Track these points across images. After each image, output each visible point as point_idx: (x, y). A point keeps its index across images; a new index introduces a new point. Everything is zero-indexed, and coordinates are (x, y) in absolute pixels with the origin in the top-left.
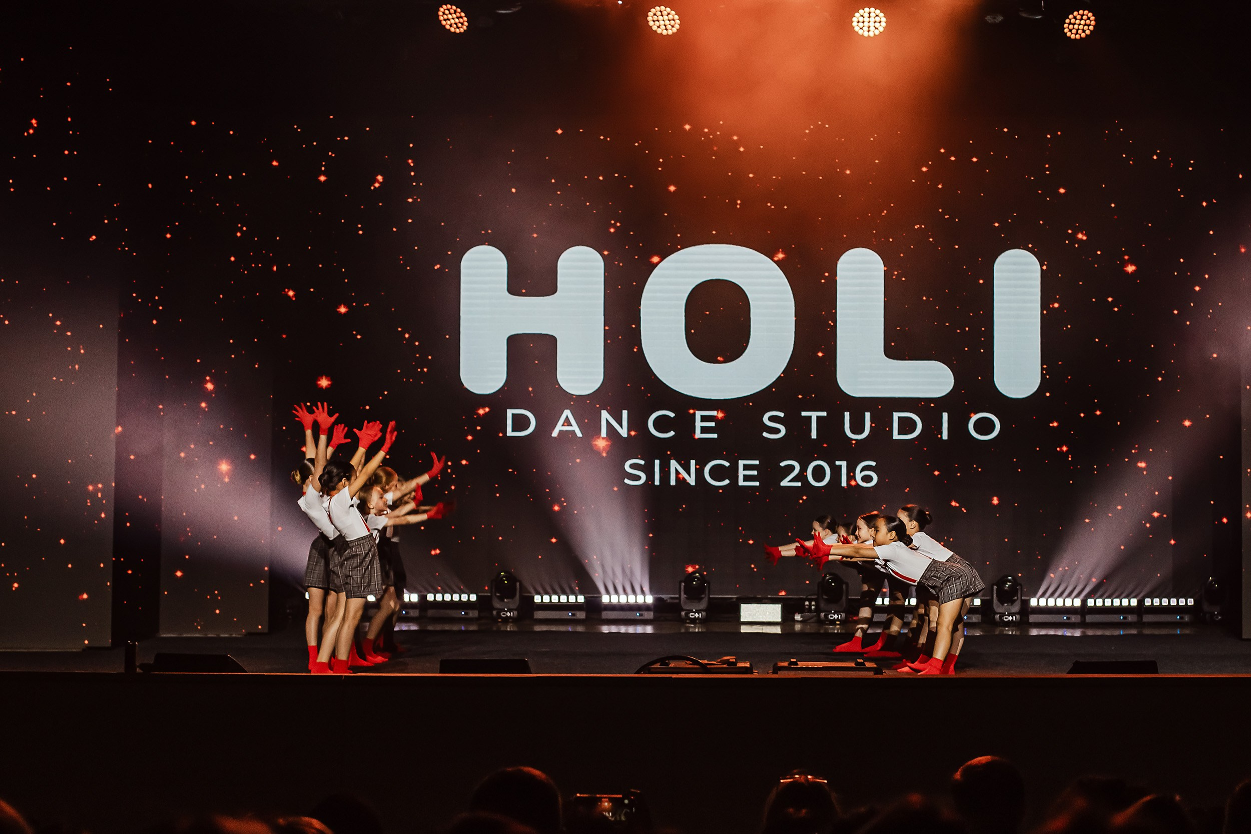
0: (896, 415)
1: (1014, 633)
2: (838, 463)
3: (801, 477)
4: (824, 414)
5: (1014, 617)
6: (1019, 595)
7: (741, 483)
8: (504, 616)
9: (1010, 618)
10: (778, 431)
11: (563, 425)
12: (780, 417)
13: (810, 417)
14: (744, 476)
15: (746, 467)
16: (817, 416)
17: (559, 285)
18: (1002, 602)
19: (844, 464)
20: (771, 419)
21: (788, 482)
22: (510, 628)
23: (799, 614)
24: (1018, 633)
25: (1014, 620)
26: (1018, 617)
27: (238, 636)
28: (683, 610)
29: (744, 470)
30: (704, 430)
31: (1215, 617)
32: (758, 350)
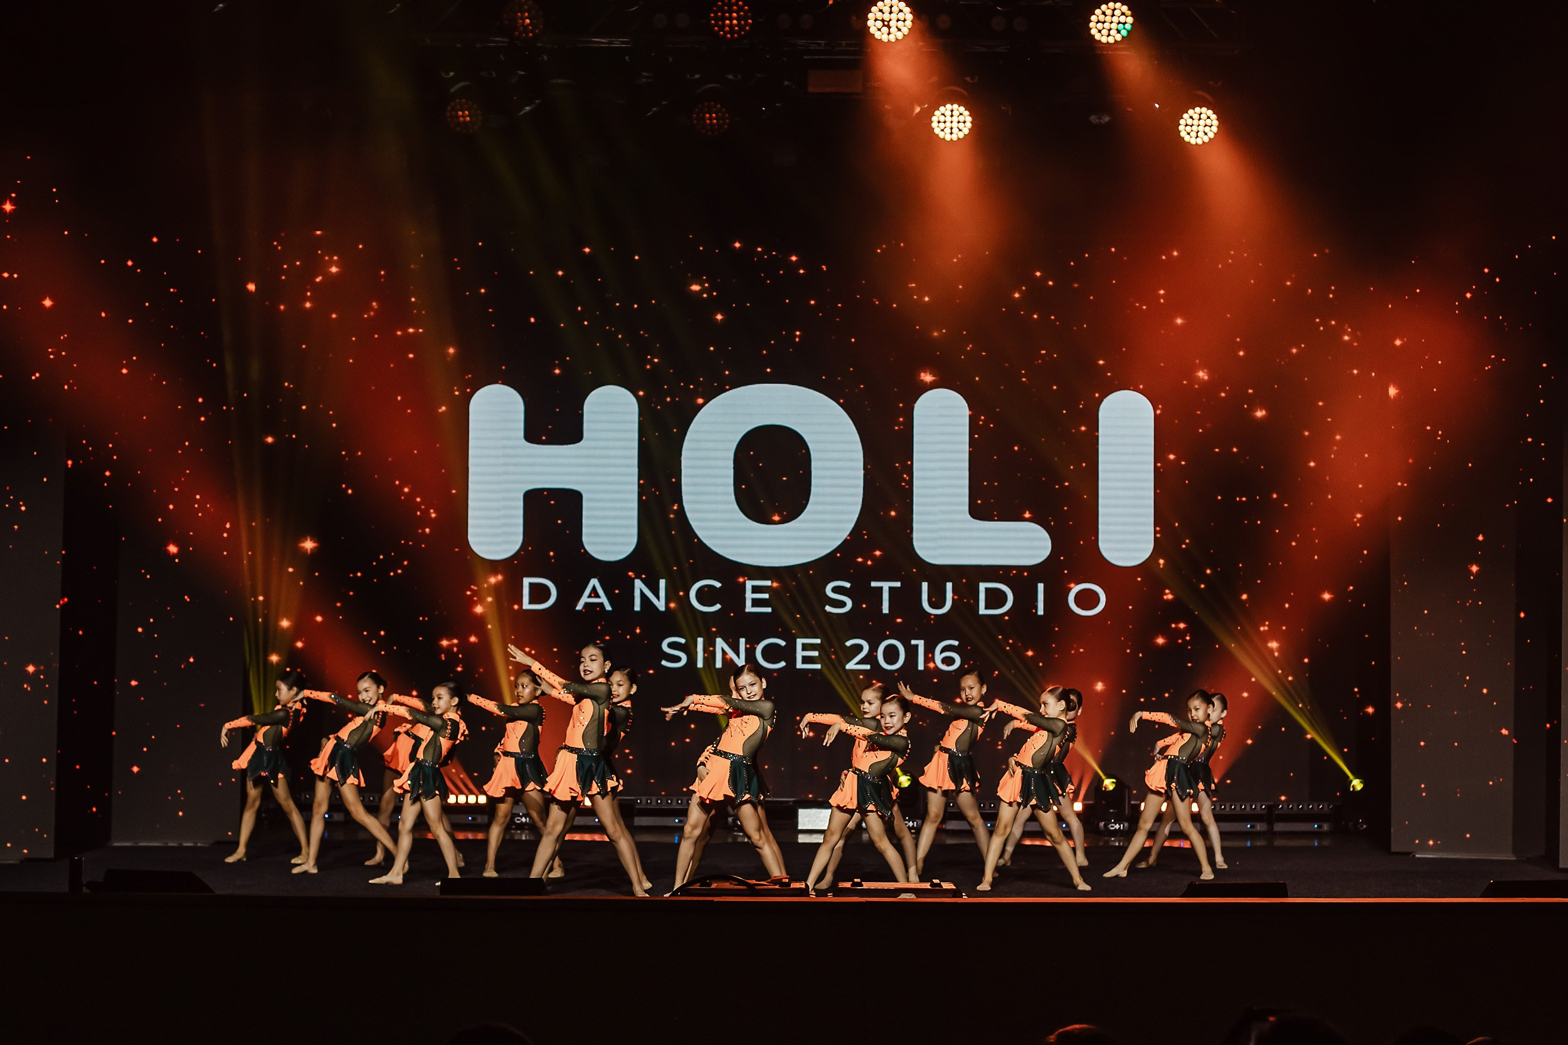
0: (983, 586)
2: (913, 642)
3: (871, 658)
4: (898, 584)
5: (1122, 825)
6: (1127, 799)
7: (800, 665)
8: (519, 822)
9: (1117, 826)
10: (842, 604)
11: (590, 596)
12: (846, 588)
13: (881, 588)
14: (803, 657)
15: (805, 647)
16: (890, 588)
17: (585, 434)
19: (921, 644)
20: (835, 590)
21: (855, 664)
22: (526, 837)
25: (1122, 828)
26: (1126, 824)
27: (204, 845)
28: (731, 816)
29: (803, 650)
30: (756, 603)
31: (1359, 826)
32: (820, 508)
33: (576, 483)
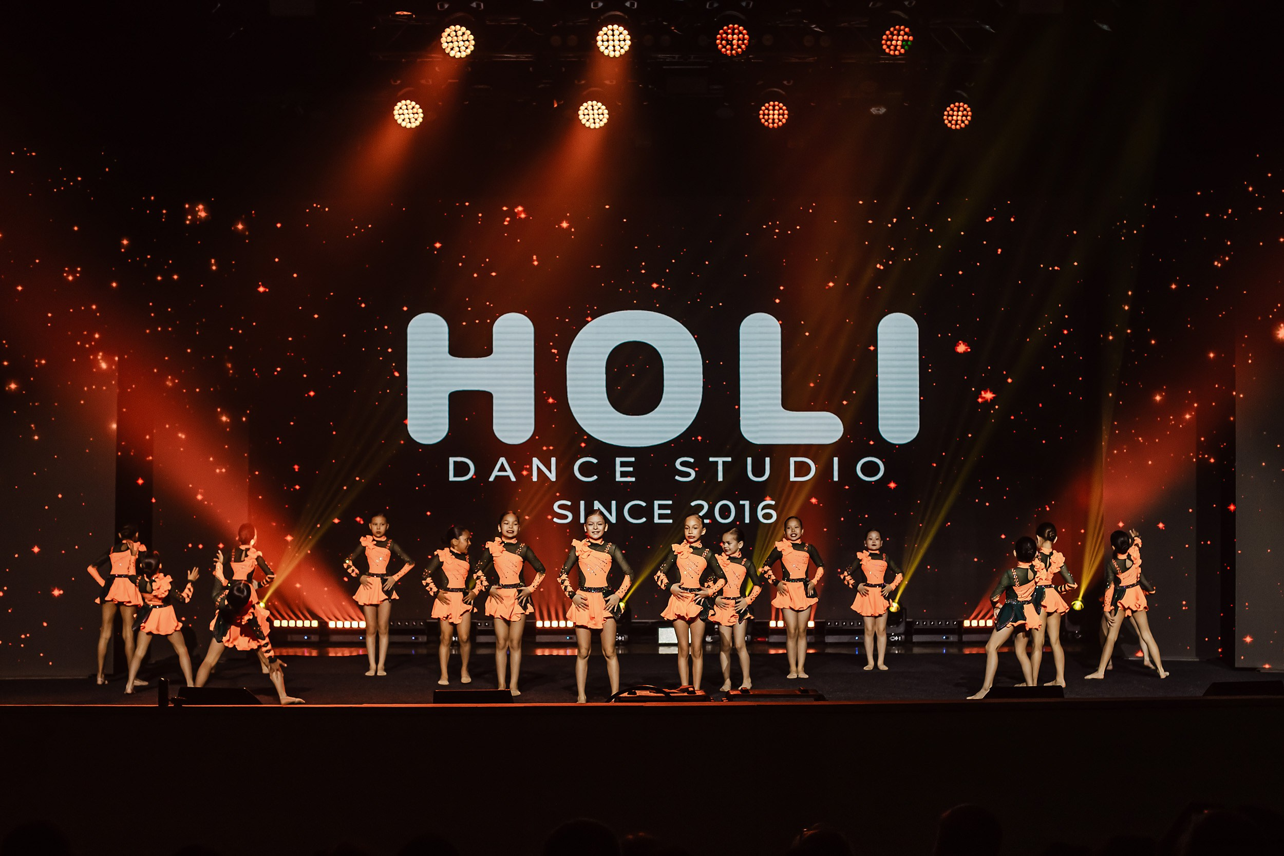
0: (792, 460)
1: (900, 651)
2: (741, 502)
3: (710, 515)
4: (729, 459)
5: (900, 637)
6: (904, 618)
7: (656, 520)
9: (896, 638)
10: (688, 475)
11: (499, 471)
12: (690, 462)
13: (717, 462)
14: (659, 514)
15: (661, 507)
16: (723, 462)
17: (494, 349)
19: (747, 503)
20: (682, 464)
23: (709, 636)
24: (903, 652)
25: (900, 639)
26: (903, 637)
29: (659, 509)
30: (623, 474)
31: (1075, 636)
32: (670, 403)
33: (488, 385)
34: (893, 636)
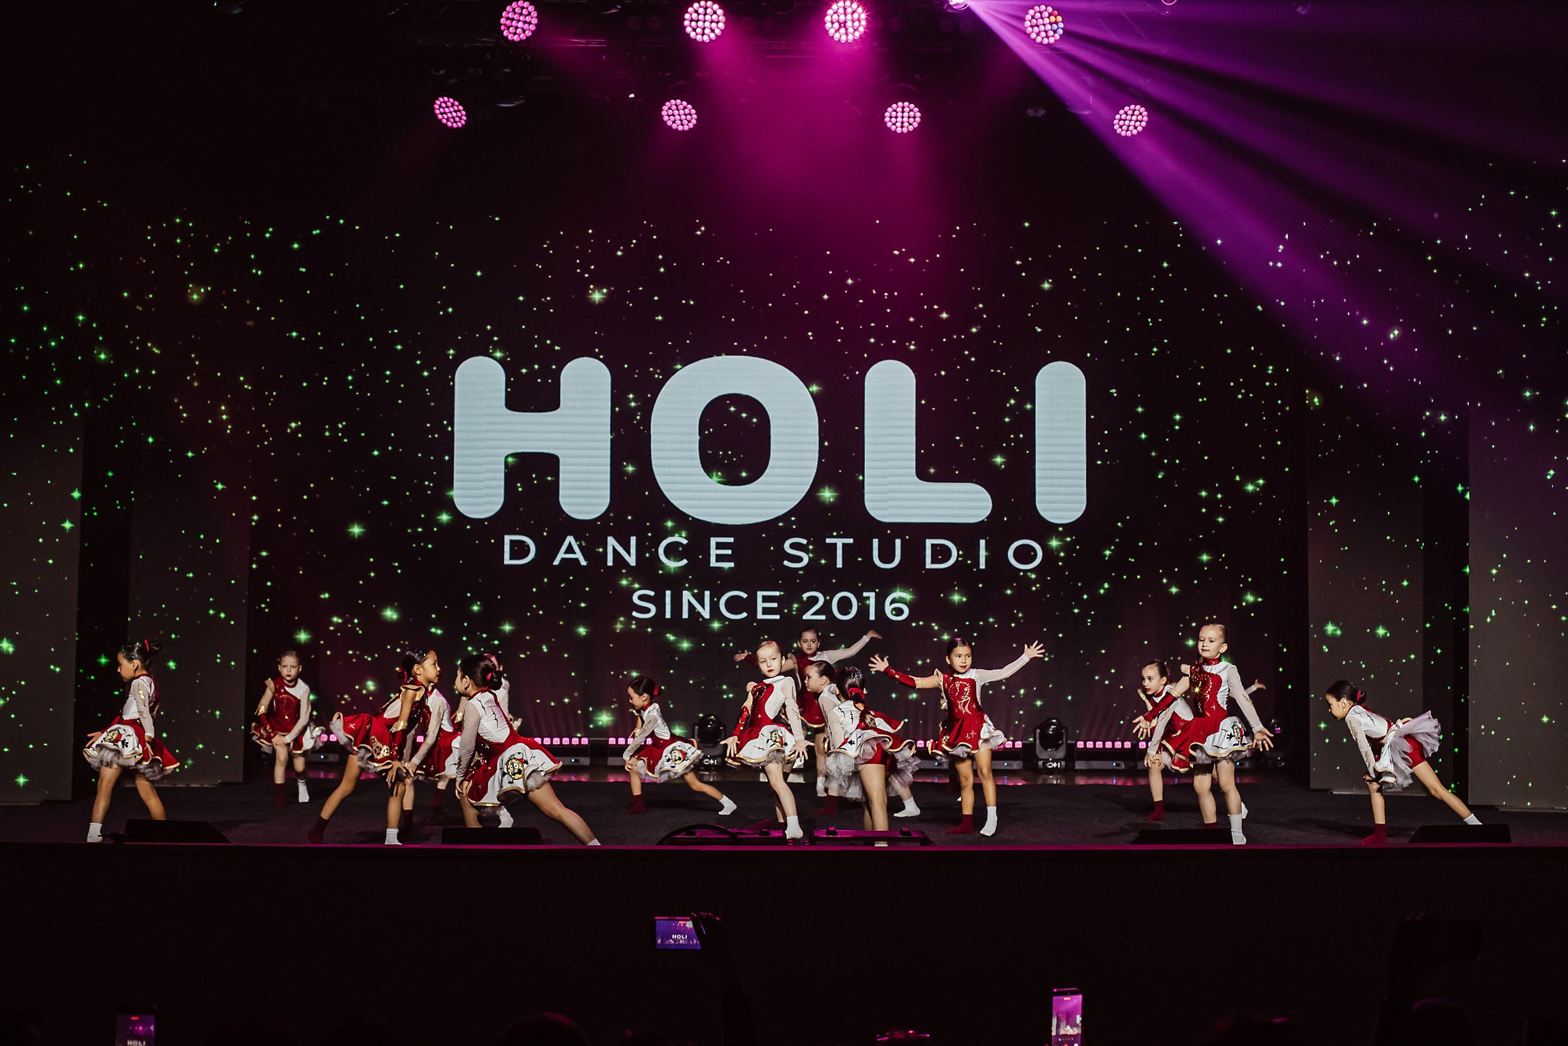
0: (929, 543)
1: (1059, 781)
2: (865, 594)
3: (826, 609)
4: (851, 541)
5: (1059, 764)
6: (1064, 740)
7: (760, 616)
9: (1055, 765)
10: (800, 560)
11: (566, 552)
12: (803, 544)
13: (836, 544)
14: (763, 608)
15: (766, 599)
16: (843, 544)
18: (1045, 747)
19: (872, 595)
21: (812, 615)
24: (1063, 782)
25: (1059, 766)
27: (209, 786)
29: (763, 601)
30: (720, 558)
32: (779, 471)
33: (554, 449)
34: (1051, 762)
